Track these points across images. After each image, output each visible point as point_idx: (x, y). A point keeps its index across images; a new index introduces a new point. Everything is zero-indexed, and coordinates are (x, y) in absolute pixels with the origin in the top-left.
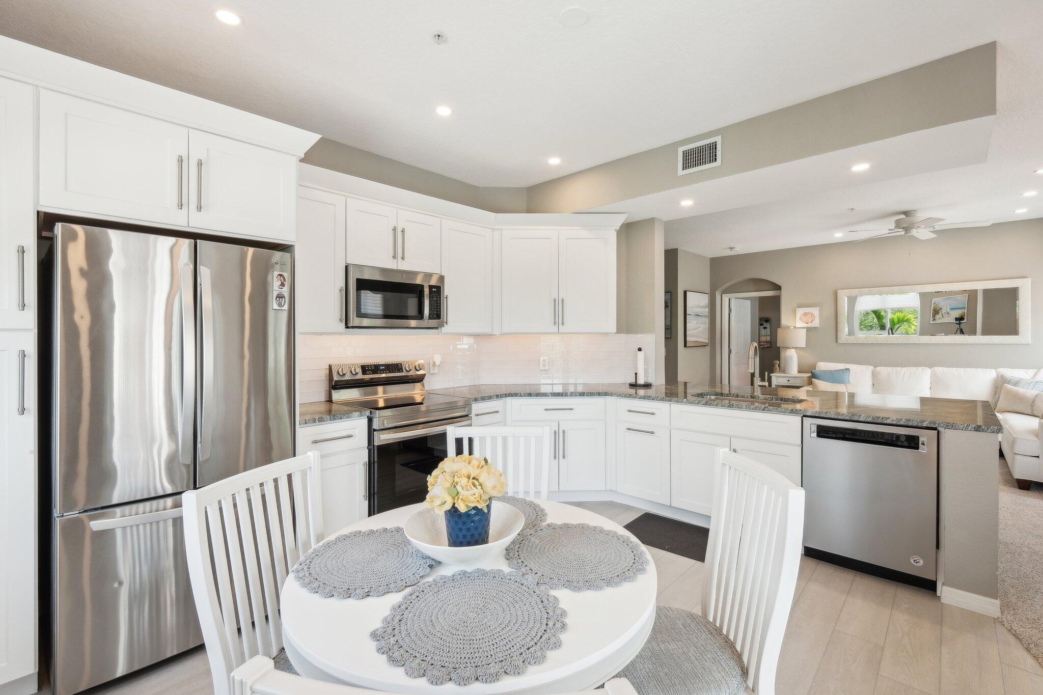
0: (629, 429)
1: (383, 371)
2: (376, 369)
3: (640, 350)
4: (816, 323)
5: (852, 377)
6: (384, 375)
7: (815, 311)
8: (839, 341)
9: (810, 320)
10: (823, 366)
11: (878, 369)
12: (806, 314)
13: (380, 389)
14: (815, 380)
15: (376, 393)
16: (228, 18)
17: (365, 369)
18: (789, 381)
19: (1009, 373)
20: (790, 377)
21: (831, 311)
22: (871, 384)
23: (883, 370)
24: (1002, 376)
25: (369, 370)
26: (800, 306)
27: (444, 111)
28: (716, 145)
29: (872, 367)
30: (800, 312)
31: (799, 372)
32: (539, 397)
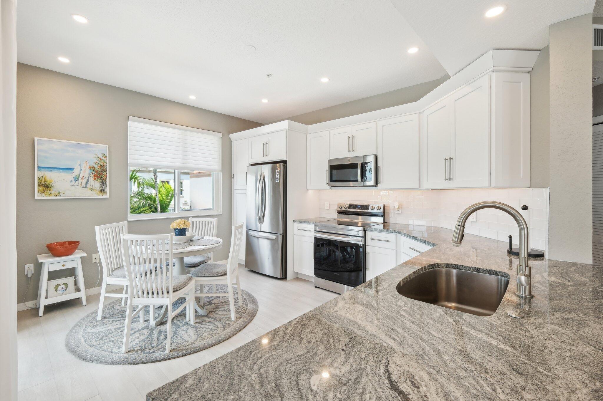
1: (359, 208)
2: (355, 207)
6: (358, 210)
13: (360, 217)
15: (358, 219)
16: (265, 101)
17: (350, 206)
25: (352, 207)
27: (325, 80)
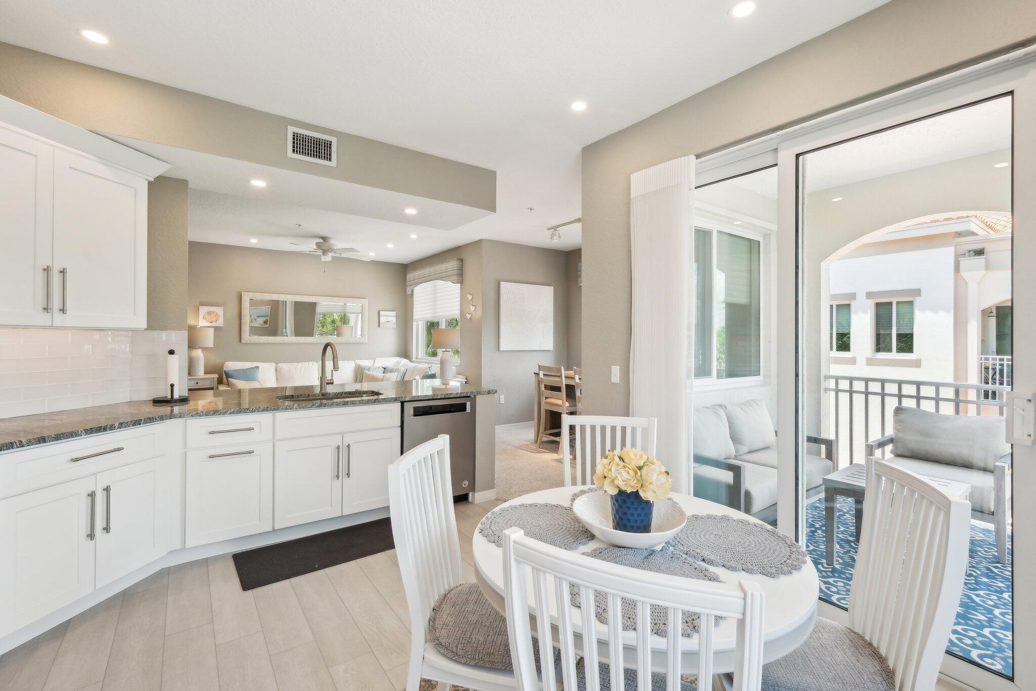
0: (211, 457)
3: (171, 352)
4: (220, 323)
5: (260, 375)
7: (220, 311)
8: (243, 341)
9: (214, 319)
10: (231, 366)
11: (280, 365)
12: (209, 313)
14: (232, 379)
18: (197, 383)
19: (365, 363)
20: (198, 379)
21: (235, 312)
22: (275, 379)
23: (284, 366)
24: (359, 365)
26: (203, 304)
28: (330, 145)
29: (273, 365)
30: (203, 310)
31: (206, 373)
32: (60, 441)
